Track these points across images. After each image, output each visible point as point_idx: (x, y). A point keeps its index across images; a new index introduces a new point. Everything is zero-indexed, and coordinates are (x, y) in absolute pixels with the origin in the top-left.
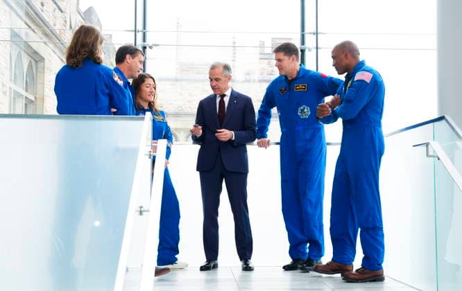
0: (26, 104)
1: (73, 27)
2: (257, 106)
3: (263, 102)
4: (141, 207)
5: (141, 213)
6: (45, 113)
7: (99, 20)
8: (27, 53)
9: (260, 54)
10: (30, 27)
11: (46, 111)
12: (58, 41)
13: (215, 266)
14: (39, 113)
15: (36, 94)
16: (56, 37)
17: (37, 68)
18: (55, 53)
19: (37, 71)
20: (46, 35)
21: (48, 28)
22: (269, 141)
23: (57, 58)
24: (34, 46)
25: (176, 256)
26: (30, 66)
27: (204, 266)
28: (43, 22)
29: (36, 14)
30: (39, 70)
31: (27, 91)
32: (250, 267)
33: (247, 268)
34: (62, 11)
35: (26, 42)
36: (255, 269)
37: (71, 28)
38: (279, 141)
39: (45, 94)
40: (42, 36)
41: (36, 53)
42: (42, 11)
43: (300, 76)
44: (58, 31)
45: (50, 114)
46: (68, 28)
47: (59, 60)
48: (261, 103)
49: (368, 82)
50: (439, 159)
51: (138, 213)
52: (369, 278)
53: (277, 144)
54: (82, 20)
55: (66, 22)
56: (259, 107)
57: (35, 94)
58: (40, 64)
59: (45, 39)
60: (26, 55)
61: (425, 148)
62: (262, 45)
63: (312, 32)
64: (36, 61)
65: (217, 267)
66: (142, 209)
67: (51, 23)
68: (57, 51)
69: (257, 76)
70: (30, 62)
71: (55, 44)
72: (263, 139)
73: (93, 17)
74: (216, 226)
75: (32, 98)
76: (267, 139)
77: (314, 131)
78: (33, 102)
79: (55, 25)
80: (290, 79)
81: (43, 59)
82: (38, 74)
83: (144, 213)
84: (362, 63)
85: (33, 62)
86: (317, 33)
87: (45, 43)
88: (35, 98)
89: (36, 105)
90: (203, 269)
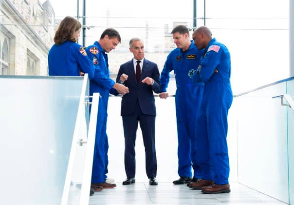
0: (2, 69)
1: (35, 14)
2: (161, 69)
3: (164, 67)
4: (81, 140)
5: (81, 144)
6: (16, 75)
7: (53, 10)
8: (3, 33)
9: (166, 33)
10: (5, 14)
11: (17, 73)
12: (24, 24)
13: (133, 182)
14: (11, 74)
15: (10, 61)
16: (23, 21)
17: (10, 43)
18: (23, 33)
19: (10, 45)
20: (17, 20)
21: (17, 15)
22: (167, 94)
23: (24, 36)
24: (8, 28)
25: (106, 175)
26: (5, 42)
27: (126, 181)
28: (14, 11)
29: (10, 5)
30: (12, 45)
31: (3, 59)
32: (155, 183)
33: (153, 183)
34: (27, 4)
35: (2, 25)
36: (159, 183)
37: (33, 15)
38: (175, 94)
39: (16, 61)
40: (13, 21)
41: (9, 32)
42: (14, 3)
43: (191, 48)
44: (24, 17)
45: (19, 75)
46: (32, 14)
47: (25, 37)
48: (163, 68)
49: (217, 52)
50: (290, 107)
51: (79, 144)
52: (220, 190)
53: (174, 96)
54: (41, 10)
55: (30, 11)
56: (162, 70)
57: (8, 61)
58: (12, 40)
59: (16, 23)
60: (2, 34)
61: (281, 99)
62: (167, 27)
63: (202, 17)
64: (9, 39)
65: (135, 182)
66: (82, 142)
67: (20, 12)
68: (24, 31)
69: (163, 49)
70: (6, 39)
71: (22, 26)
72: (163, 93)
73: (49, 8)
74: (133, 153)
75: (7, 64)
76: (166, 93)
77: (200, 87)
78: (7, 67)
79: (22, 13)
80: (184, 50)
81: (14, 37)
82: (11, 47)
83: (84, 144)
84: (214, 40)
85: (7, 39)
86: (205, 18)
87: (16, 26)
88: (9, 64)
89: (9, 69)
90: (124, 183)
